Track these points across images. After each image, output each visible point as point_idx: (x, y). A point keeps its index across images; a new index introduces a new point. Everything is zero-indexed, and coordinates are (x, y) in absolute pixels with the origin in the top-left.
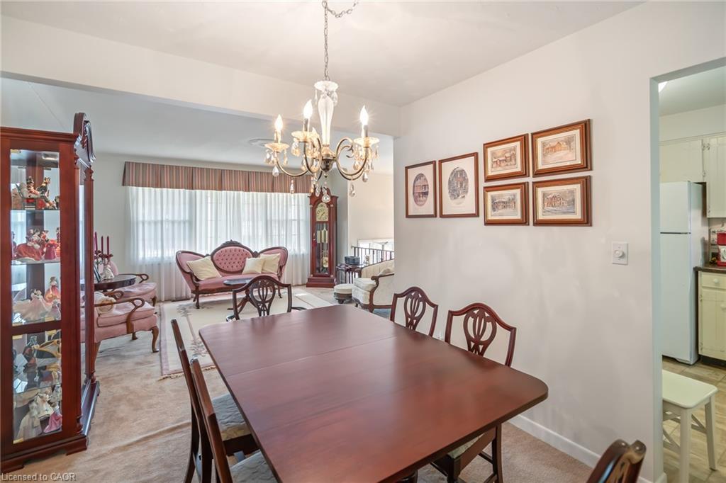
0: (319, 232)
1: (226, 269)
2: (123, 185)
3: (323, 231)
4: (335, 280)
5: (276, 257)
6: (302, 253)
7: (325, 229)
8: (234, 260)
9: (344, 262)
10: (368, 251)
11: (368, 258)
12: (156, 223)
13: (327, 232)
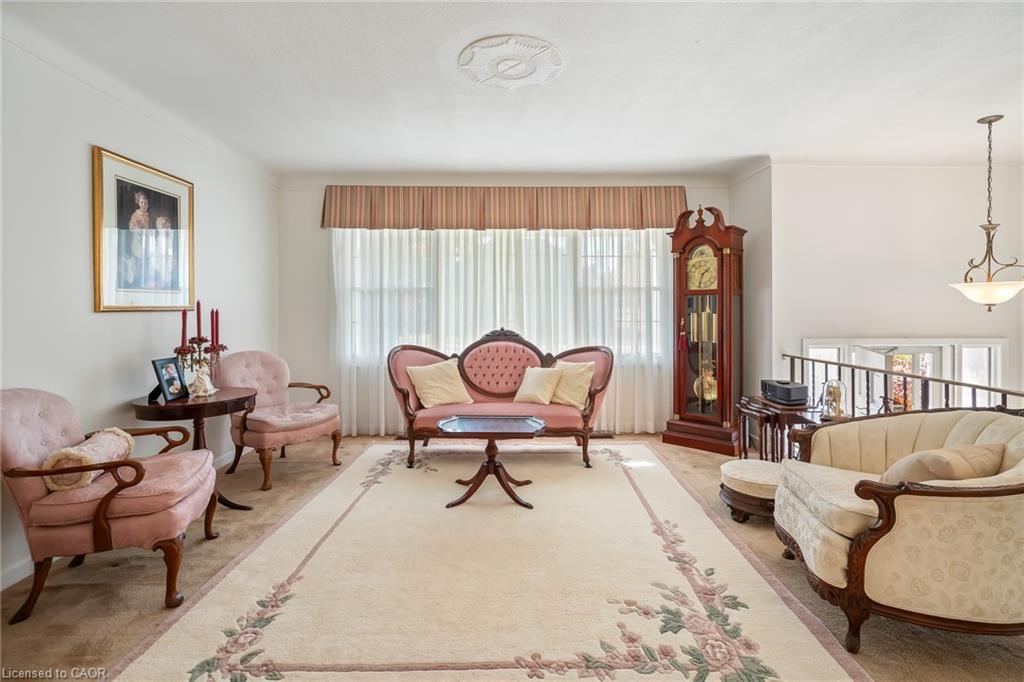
0: (694, 317)
1: (484, 386)
2: (322, 226)
3: (704, 315)
4: (734, 435)
5: (585, 369)
6: (655, 361)
7: (708, 310)
8: (502, 369)
9: (759, 393)
10: (833, 370)
11: (833, 395)
12: (371, 293)
13: (715, 316)
